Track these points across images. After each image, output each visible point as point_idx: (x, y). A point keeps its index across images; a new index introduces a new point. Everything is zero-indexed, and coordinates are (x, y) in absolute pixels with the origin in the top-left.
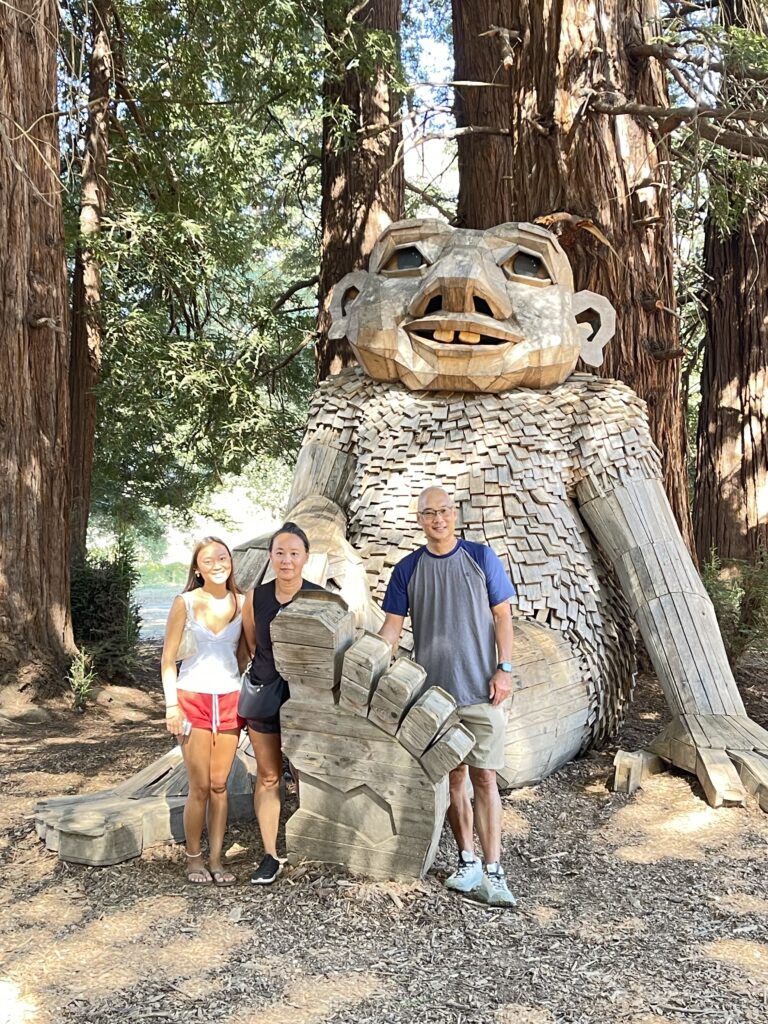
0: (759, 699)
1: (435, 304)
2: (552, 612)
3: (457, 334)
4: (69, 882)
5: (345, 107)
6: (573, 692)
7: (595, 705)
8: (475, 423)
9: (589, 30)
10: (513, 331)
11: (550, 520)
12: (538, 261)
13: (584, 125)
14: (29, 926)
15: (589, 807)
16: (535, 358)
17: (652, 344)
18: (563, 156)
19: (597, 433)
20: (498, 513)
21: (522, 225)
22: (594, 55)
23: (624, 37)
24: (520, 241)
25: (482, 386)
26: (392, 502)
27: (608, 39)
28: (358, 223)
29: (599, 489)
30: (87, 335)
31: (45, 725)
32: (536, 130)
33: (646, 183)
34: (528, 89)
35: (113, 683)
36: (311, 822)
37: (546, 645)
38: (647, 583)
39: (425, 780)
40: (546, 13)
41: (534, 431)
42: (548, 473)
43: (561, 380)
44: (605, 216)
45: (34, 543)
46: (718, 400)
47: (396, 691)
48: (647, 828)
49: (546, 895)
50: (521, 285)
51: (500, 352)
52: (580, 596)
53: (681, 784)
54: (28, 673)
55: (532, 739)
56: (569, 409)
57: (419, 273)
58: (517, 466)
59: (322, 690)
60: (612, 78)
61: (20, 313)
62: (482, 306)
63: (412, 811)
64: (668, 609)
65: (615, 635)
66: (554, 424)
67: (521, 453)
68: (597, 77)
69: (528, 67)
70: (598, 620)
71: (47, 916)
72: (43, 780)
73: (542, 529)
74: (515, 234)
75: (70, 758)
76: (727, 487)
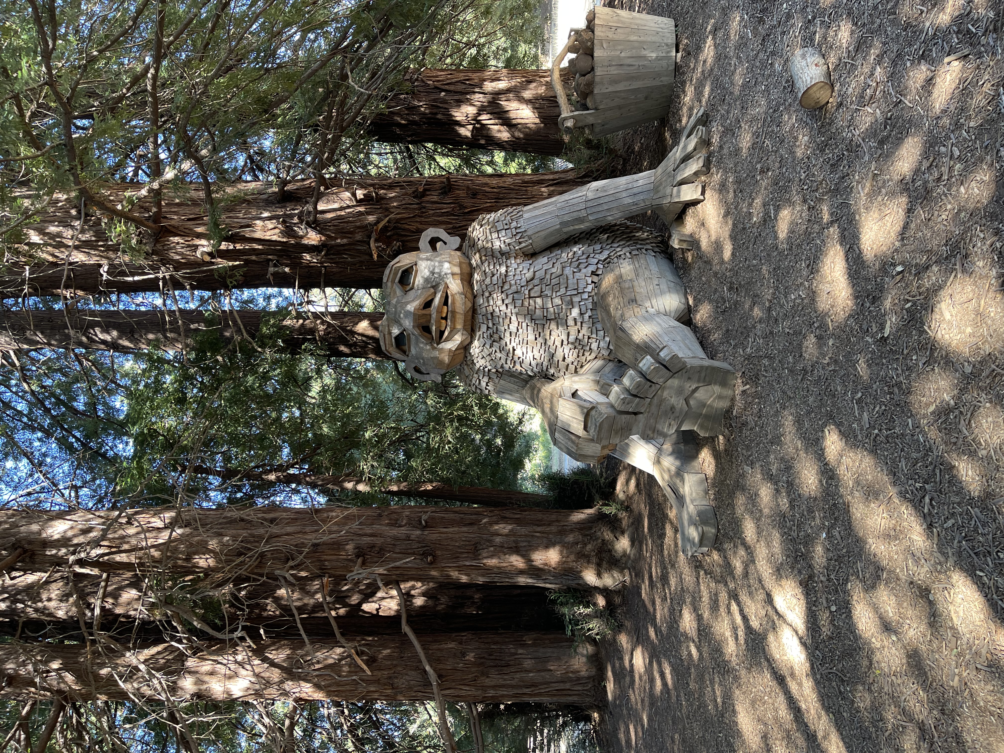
0: (642, 144)
1: (426, 329)
2: (593, 273)
3: (442, 318)
4: (726, 546)
5: (303, 347)
6: (637, 266)
7: (644, 251)
8: (490, 309)
9: (270, 224)
10: (441, 287)
11: (543, 271)
12: (404, 272)
13: (322, 229)
14: (747, 572)
15: (700, 263)
16: (456, 277)
17: (442, 193)
18: (339, 241)
19: (497, 244)
20: (539, 301)
21: (385, 280)
22: (284, 222)
23: (273, 203)
24: (393, 282)
25: (469, 305)
26: (530, 355)
27: (274, 213)
28: (364, 339)
29: (527, 243)
30: (426, 490)
31: (637, 529)
32: (325, 255)
33: (354, 195)
34: (301, 258)
35: (614, 489)
36: (701, 426)
37: (611, 279)
38: (580, 220)
39: (684, 371)
40: (260, 247)
41: (495, 278)
42: (518, 272)
43: (468, 261)
44: (371, 218)
45: (539, 529)
46: (467, 137)
47: (638, 385)
48: (713, 238)
49: (747, 306)
50: (416, 283)
51: (452, 295)
52: (584, 257)
53: (690, 211)
54: (608, 535)
55: (662, 293)
56: (483, 258)
57: (409, 335)
58: (514, 288)
59: (636, 420)
60: (296, 212)
61: (418, 532)
62: (428, 304)
63: (700, 376)
64: (594, 210)
65: (606, 236)
66: (492, 267)
67: (506, 287)
68: (296, 220)
69: (289, 257)
70: (598, 247)
71: (743, 562)
72: (668, 540)
73: (548, 276)
74: (389, 284)
75: (657, 525)
76: (517, 134)
